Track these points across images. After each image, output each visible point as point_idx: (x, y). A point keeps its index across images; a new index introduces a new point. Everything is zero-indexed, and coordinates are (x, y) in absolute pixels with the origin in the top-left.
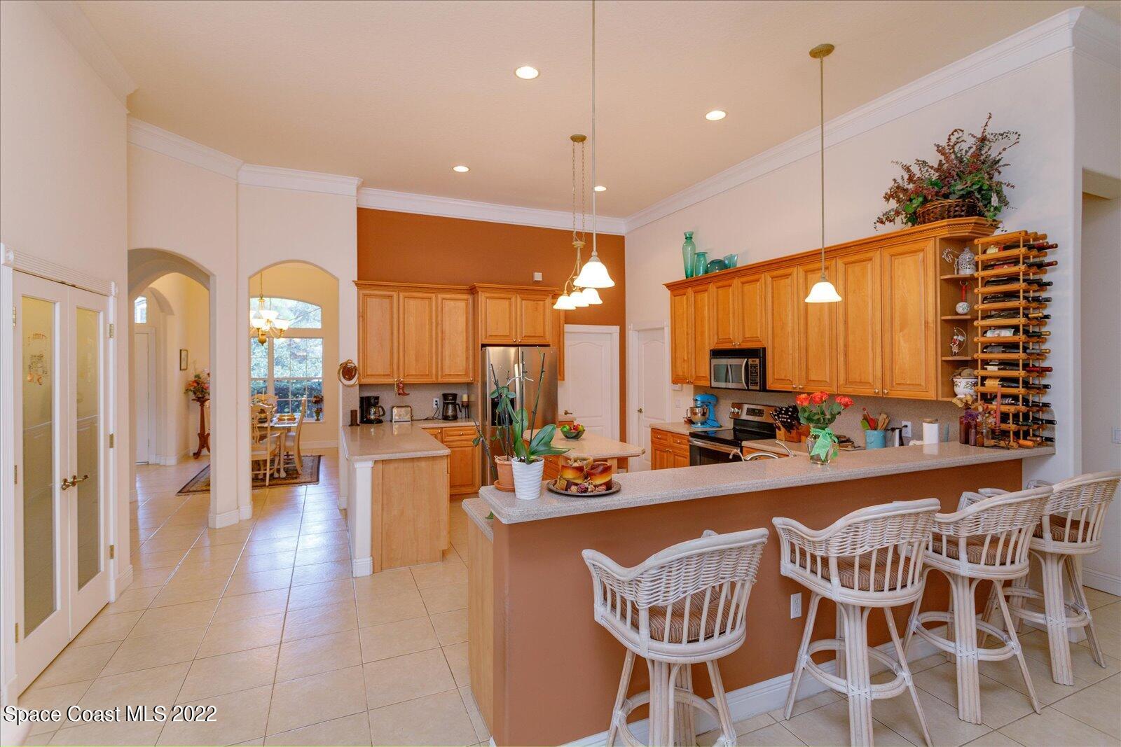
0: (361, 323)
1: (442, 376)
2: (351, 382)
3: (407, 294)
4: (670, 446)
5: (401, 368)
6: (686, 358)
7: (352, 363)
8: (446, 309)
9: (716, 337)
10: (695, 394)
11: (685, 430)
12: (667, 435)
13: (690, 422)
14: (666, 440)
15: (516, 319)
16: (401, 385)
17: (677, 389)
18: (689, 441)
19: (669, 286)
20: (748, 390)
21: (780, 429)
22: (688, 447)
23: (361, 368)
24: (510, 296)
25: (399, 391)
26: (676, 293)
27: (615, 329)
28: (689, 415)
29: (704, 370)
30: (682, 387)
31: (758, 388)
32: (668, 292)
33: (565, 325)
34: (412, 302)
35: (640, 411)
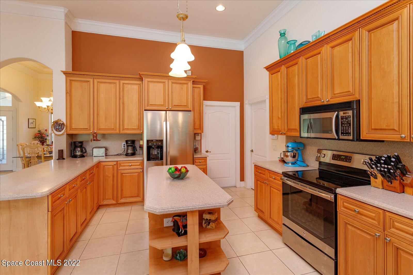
0: (68, 97)
1: (123, 129)
2: (61, 133)
3: (99, 80)
4: (267, 180)
5: (95, 124)
6: (280, 116)
7: (61, 121)
8: (126, 89)
9: (305, 98)
10: (287, 142)
11: (280, 169)
12: (265, 171)
13: (283, 161)
14: (264, 175)
15: (168, 95)
16: (95, 135)
17: (274, 138)
18: (281, 179)
19: (268, 68)
20: (339, 139)
21: (376, 177)
22: (281, 183)
23: (68, 125)
24: (164, 81)
25: (93, 138)
26: (273, 72)
27: (238, 104)
28: (282, 157)
29: (295, 124)
30: (278, 137)
31: (351, 138)
32: (267, 73)
33: (204, 101)
34: (102, 85)
35: (252, 151)
